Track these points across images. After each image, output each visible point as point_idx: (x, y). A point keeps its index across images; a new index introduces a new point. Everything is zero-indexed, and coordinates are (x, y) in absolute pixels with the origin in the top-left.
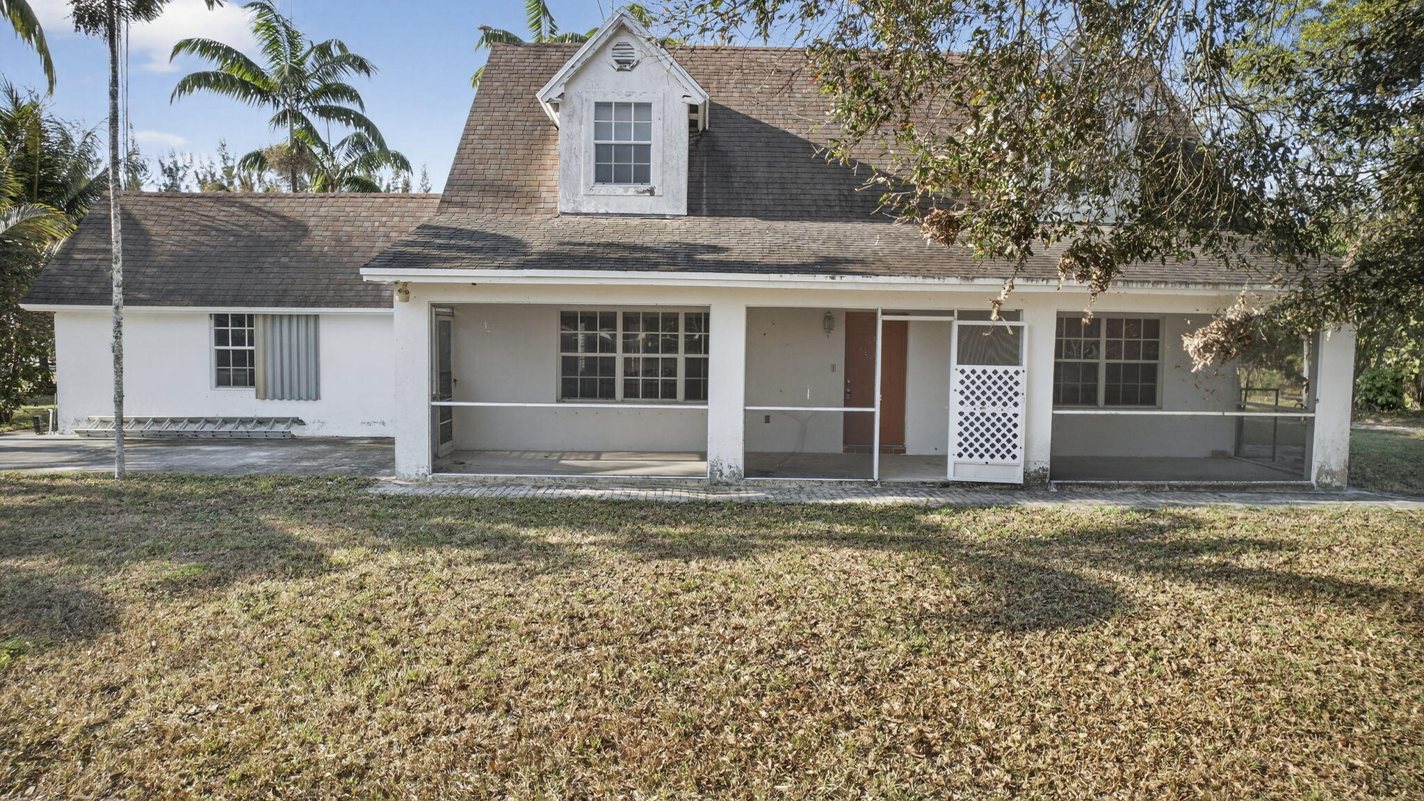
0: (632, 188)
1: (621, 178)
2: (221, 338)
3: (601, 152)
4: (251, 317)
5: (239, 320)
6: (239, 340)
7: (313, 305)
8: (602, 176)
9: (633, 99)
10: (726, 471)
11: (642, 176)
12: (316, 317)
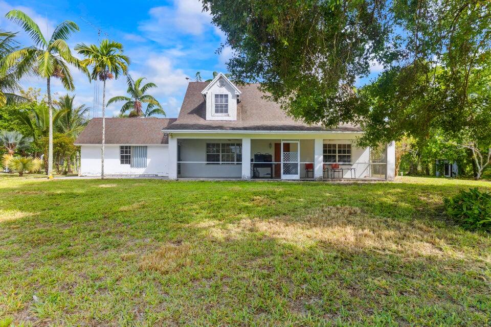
0: (224, 114)
1: (222, 112)
2: (122, 152)
3: (217, 107)
4: (130, 147)
5: (126, 147)
6: (126, 152)
7: (145, 144)
8: (217, 111)
9: (224, 94)
10: (246, 177)
11: (226, 111)
12: (146, 147)
